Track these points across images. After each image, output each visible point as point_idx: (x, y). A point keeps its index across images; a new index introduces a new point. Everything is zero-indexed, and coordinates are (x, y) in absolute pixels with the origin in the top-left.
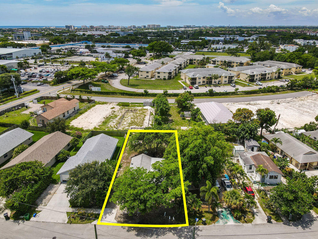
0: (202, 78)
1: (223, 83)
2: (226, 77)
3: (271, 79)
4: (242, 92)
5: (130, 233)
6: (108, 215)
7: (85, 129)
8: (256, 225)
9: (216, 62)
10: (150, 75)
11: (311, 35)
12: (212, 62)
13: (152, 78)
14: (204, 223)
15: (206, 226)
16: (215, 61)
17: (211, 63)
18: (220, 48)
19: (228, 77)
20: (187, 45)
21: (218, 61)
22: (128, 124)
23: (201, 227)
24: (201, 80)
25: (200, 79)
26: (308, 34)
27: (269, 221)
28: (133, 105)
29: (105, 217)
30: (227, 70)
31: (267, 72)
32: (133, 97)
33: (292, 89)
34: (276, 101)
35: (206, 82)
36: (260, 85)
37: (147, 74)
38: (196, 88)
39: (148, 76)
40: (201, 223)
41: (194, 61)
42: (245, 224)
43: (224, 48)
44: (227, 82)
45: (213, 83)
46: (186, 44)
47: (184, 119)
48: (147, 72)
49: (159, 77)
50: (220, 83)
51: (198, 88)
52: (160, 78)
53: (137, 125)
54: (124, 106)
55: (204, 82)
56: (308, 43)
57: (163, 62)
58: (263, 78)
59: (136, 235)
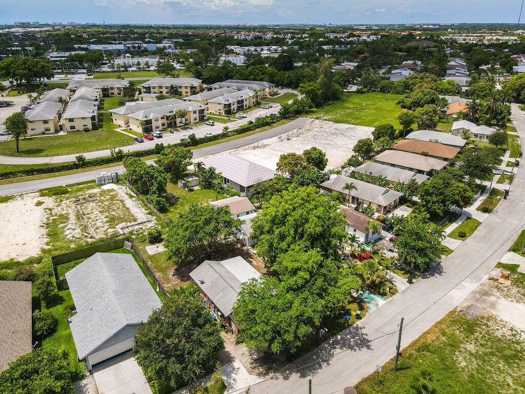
0: (160, 119)
1: (192, 121)
2: (195, 112)
3: (250, 107)
4: (234, 131)
5: (291, 379)
6: (233, 375)
7: (21, 259)
8: (403, 292)
9: (151, 88)
10: (51, 126)
11: (239, 38)
12: (145, 90)
13: (57, 131)
14: (359, 317)
15: (363, 319)
16: (149, 87)
17: (142, 92)
18: (131, 63)
19: (197, 112)
20: (67, 61)
21: (154, 88)
22: (107, 224)
23: (359, 323)
24: (160, 123)
25: (157, 120)
26: (236, 37)
27: (410, 282)
28: (75, 188)
29: (234, 380)
30: (185, 100)
31: (244, 98)
32: (57, 174)
33: (285, 118)
34: (284, 136)
35: (166, 124)
36: (243, 117)
37: (46, 126)
38: (158, 137)
39: (48, 130)
40: (356, 320)
41: (111, 91)
42: (394, 297)
43: (139, 64)
44: (198, 120)
45: (178, 124)
46: (63, 59)
47: (191, 190)
48: (46, 122)
49: (72, 127)
50: (187, 122)
51: (161, 137)
52: (77, 128)
53: (126, 221)
54: (58, 194)
55: (163, 125)
56: (249, 50)
57: (61, 98)
58: (241, 106)
59: (300, 377)
